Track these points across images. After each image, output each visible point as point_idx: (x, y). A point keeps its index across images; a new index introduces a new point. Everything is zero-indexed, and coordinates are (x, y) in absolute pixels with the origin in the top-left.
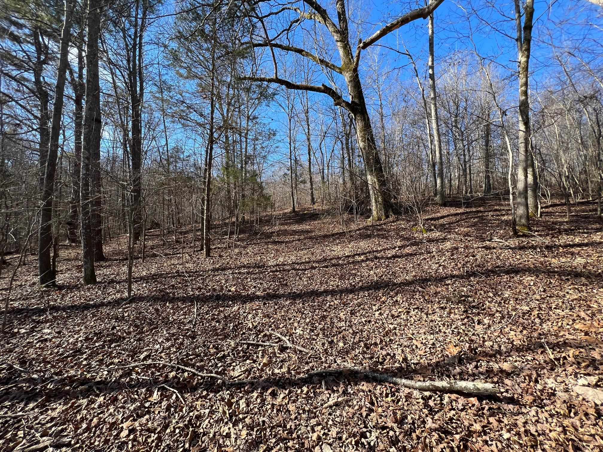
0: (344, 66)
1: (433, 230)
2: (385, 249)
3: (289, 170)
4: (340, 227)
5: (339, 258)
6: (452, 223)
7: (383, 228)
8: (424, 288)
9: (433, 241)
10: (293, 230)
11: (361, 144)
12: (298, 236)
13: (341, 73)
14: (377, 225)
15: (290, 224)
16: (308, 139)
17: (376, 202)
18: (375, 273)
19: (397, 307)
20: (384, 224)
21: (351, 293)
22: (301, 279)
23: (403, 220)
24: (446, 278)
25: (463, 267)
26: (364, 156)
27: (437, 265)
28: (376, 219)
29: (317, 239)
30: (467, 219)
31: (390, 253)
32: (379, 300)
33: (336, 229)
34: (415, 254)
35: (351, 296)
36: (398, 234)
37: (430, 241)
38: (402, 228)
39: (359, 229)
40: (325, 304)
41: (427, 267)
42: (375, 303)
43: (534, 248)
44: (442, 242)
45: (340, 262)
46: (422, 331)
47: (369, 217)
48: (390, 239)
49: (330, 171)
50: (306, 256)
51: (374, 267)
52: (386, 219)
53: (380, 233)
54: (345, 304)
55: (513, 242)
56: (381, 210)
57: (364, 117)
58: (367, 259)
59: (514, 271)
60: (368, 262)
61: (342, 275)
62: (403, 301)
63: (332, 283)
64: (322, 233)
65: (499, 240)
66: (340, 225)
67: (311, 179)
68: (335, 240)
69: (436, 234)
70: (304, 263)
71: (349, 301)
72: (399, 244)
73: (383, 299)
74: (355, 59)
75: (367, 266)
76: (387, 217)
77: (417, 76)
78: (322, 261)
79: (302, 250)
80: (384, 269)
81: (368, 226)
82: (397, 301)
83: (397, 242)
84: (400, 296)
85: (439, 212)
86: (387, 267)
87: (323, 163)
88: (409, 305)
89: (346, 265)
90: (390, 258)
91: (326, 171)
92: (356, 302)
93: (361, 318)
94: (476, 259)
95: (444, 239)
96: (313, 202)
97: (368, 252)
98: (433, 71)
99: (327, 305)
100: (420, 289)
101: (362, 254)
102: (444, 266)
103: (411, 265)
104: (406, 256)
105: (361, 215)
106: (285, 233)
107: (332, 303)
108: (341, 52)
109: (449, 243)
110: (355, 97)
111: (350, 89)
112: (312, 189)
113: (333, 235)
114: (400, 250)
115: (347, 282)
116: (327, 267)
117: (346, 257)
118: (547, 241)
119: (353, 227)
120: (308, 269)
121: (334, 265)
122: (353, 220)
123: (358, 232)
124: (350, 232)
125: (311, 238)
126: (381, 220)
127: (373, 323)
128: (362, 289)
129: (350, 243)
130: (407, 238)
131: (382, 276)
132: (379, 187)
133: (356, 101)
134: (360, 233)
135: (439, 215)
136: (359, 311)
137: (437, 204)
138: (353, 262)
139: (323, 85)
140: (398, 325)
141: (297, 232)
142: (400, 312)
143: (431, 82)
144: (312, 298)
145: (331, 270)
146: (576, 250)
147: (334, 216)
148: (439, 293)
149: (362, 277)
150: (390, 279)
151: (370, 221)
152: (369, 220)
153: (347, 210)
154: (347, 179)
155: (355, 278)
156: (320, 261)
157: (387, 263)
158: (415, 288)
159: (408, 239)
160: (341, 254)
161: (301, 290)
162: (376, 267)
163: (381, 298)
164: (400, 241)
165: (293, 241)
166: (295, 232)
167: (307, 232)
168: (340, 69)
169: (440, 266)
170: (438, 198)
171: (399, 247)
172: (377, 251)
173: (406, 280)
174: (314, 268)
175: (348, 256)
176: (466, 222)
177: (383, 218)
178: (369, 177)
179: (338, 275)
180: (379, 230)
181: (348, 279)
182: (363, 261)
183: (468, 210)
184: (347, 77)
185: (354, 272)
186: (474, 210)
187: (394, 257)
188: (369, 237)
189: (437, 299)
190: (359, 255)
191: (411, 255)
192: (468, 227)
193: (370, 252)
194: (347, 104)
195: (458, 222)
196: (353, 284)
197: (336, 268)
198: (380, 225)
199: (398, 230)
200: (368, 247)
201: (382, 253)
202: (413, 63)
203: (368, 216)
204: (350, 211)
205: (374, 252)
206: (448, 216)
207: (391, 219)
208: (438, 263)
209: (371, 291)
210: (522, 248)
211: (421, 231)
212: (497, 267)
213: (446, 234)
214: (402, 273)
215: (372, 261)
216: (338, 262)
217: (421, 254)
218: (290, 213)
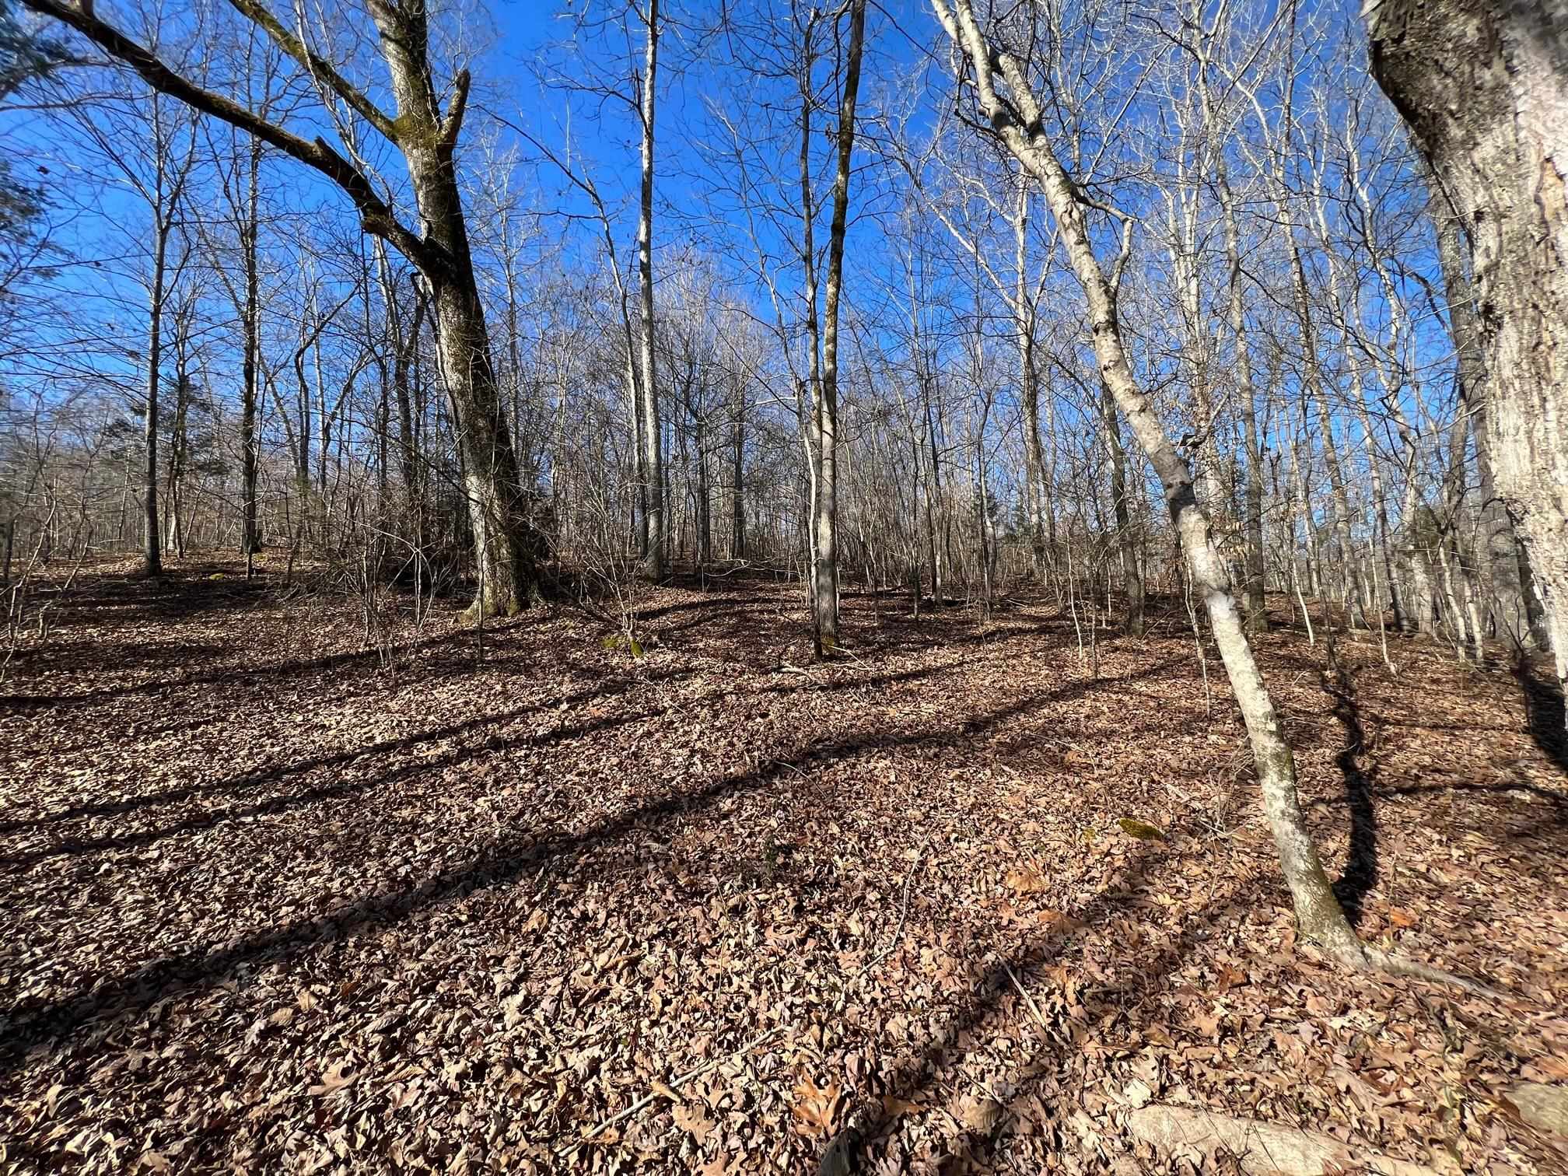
0: (406, 123)
1: (656, 646)
2: (523, 711)
3: (142, 413)
4: (359, 633)
5: (344, 758)
6: (686, 627)
7: (511, 640)
8: (665, 842)
9: (661, 677)
10: (128, 647)
11: (453, 379)
12: (151, 668)
13: (394, 139)
14: (494, 630)
15: (120, 619)
16: (250, 326)
17: (492, 560)
18: (494, 809)
19: (590, 944)
20: (517, 626)
21: (390, 923)
22: (105, 901)
23: (572, 616)
24: (717, 791)
25: (748, 751)
26: (461, 416)
27: (686, 752)
28: (491, 610)
29: (248, 683)
30: (715, 617)
31: (544, 723)
32: (517, 930)
33: (342, 642)
34: (620, 721)
35: (388, 939)
36: (562, 659)
37: (656, 676)
38: (571, 639)
39: (432, 643)
40: (237, 1035)
41: (658, 762)
42: (499, 951)
43: (855, 684)
44: (684, 679)
45: (349, 775)
46: (697, 1047)
47: (466, 604)
48: (540, 675)
49: (333, 448)
50: (174, 764)
51: (490, 780)
52: (520, 611)
53: (502, 654)
54: (358, 999)
55: (819, 673)
56: (505, 584)
57: (467, 300)
58: (464, 754)
59: (850, 746)
60: (464, 765)
61: (351, 837)
62: (609, 916)
63: (294, 887)
64: (277, 658)
65: (796, 669)
66: (360, 625)
67: (250, 461)
68: (332, 682)
69: (665, 658)
70: (149, 801)
71: (378, 975)
72: (567, 689)
73: (532, 924)
74: (446, 121)
75: (463, 780)
76: (524, 605)
77: (612, 255)
78: (258, 782)
79: (156, 733)
80: (528, 786)
81: (464, 633)
82: (585, 917)
83: (561, 684)
84: (593, 889)
85: (651, 598)
86: (538, 774)
87: (305, 415)
88: (629, 927)
89: (372, 785)
90: (543, 741)
91: (316, 445)
92: (412, 968)
93: (439, 1064)
94: (771, 723)
95: (688, 672)
96: (254, 542)
97: (465, 725)
98: (648, 256)
99: (252, 1036)
100: (656, 847)
101: (444, 734)
102: (703, 751)
103: (615, 760)
104: (594, 727)
105: (440, 596)
106: (80, 657)
107: (282, 1016)
108: (398, 76)
109: (699, 680)
110: (439, 231)
111: (421, 199)
112: (250, 496)
113: (326, 663)
114: (574, 708)
115: (372, 866)
116: (278, 806)
117: (377, 749)
118: (871, 668)
119: (410, 633)
120: (168, 833)
121: (316, 794)
122: (412, 614)
123: (427, 652)
124: (396, 651)
125: (217, 678)
126: (505, 614)
127: (498, 1071)
128: (441, 888)
129: (394, 692)
130: (589, 669)
131: (522, 813)
132: (504, 514)
133: (444, 244)
134: (435, 656)
135: (654, 605)
136: (428, 1019)
137: (647, 578)
138: (405, 771)
139: (320, 142)
140: (602, 1042)
141: (150, 655)
142: (604, 972)
143: (643, 282)
144: (156, 1010)
145: (297, 822)
146: (913, 684)
147: (336, 596)
148: (713, 850)
149: (443, 832)
150: (551, 821)
151: (469, 618)
152: (468, 612)
153: (387, 580)
154: (395, 476)
155: (410, 842)
156: (247, 783)
157: (534, 760)
158: (638, 847)
159: (595, 674)
160: (353, 739)
161: (88, 979)
162: (497, 782)
163: (525, 918)
164: (572, 681)
165: (120, 691)
166: (136, 654)
167: (208, 651)
168: (389, 123)
169: (693, 752)
170: (647, 565)
171: (570, 699)
172: (498, 719)
173: (606, 817)
174: (205, 821)
175: (387, 747)
176: (714, 625)
177: (513, 607)
178: (472, 481)
179: (333, 837)
180: (499, 645)
181: (381, 853)
182: (445, 761)
183: (713, 597)
184: (413, 161)
185: (406, 813)
186: (724, 596)
187: (558, 734)
188: (467, 667)
189: (713, 880)
190: (431, 738)
191: (609, 723)
192: (722, 637)
193: (471, 725)
194: (409, 240)
195: (698, 623)
196: (402, 871)
197: (327, 808)
198: (502, 630)
199: (559, 646)
200: (466, 704)
201: (517, 724)
202: (604, 219)
203: (461, 601)
204: (400, 582)
205: (486, 720)
206: (675, 608)
207: (534, 612)
208: (687, 743)
209: (479, 895)
210: (837, 686)
211: (627, 650)
212: (817, 741)
213: (687, 656)
214: (589, 791)
215: (483, 758)
216: (337, 775)
217: (636, 718)
218: (135, 576)
